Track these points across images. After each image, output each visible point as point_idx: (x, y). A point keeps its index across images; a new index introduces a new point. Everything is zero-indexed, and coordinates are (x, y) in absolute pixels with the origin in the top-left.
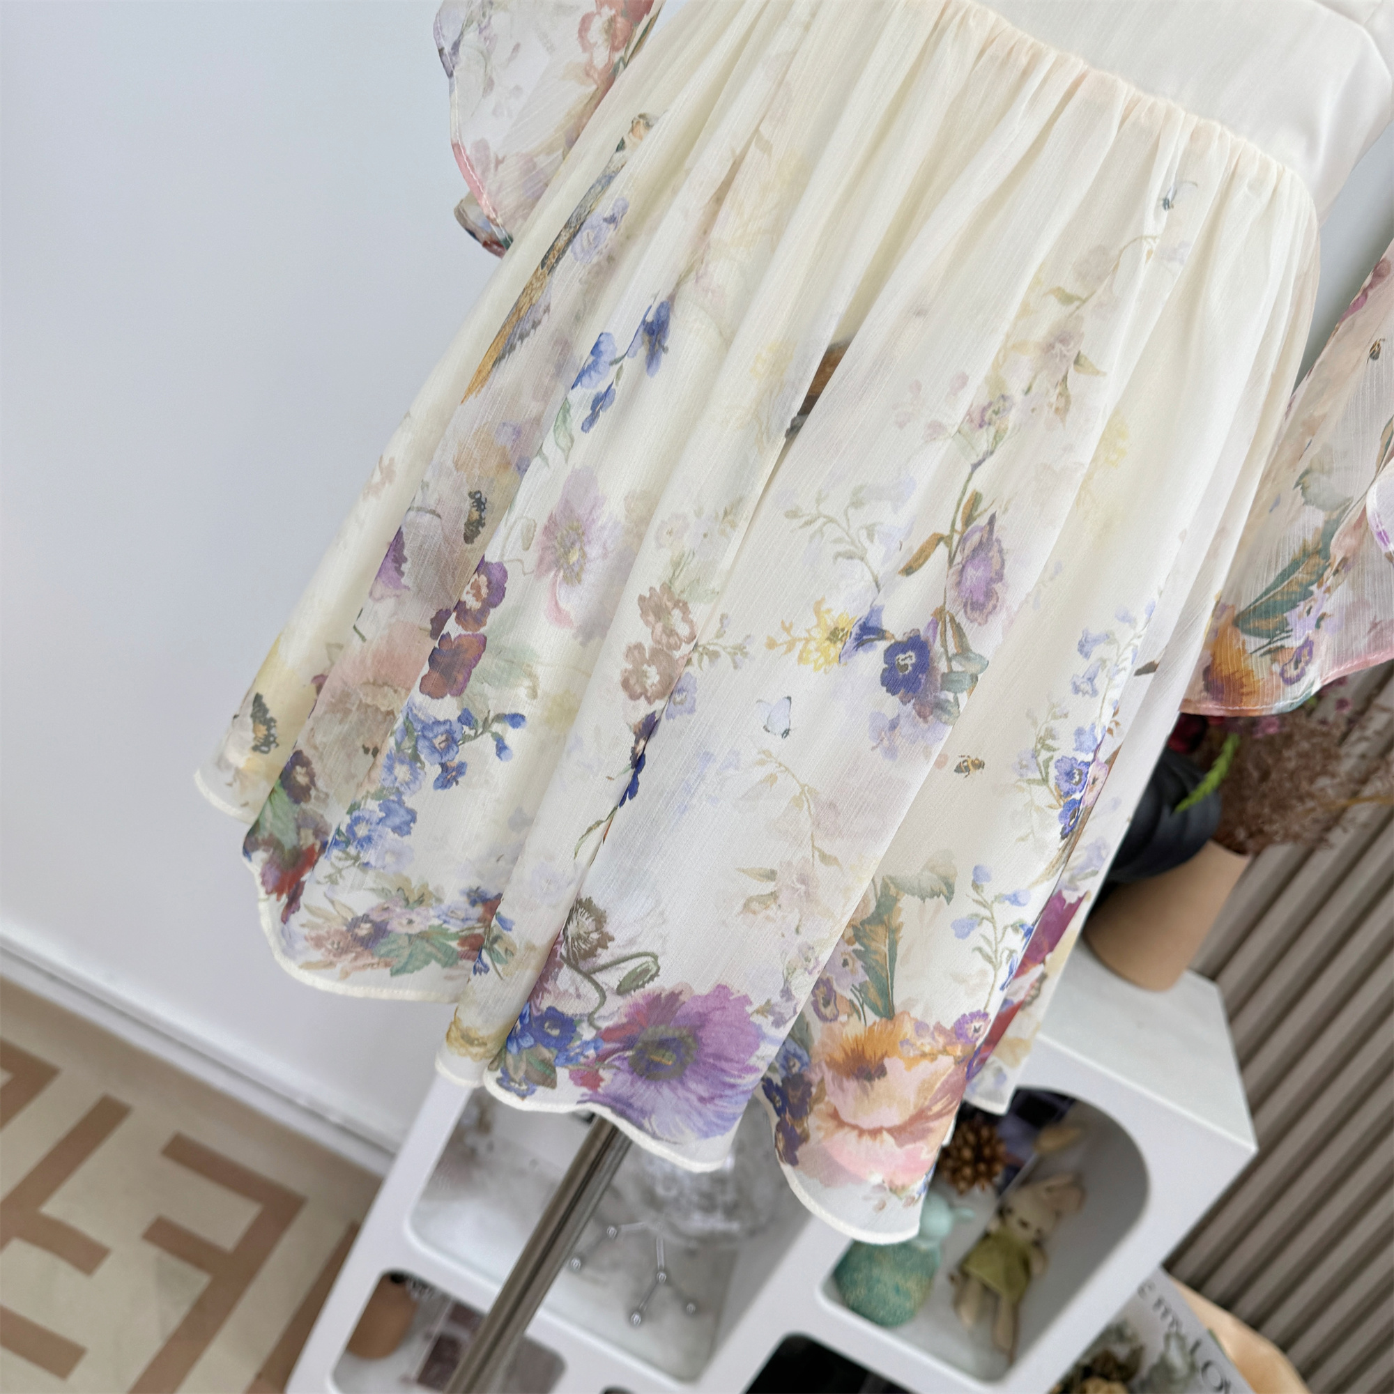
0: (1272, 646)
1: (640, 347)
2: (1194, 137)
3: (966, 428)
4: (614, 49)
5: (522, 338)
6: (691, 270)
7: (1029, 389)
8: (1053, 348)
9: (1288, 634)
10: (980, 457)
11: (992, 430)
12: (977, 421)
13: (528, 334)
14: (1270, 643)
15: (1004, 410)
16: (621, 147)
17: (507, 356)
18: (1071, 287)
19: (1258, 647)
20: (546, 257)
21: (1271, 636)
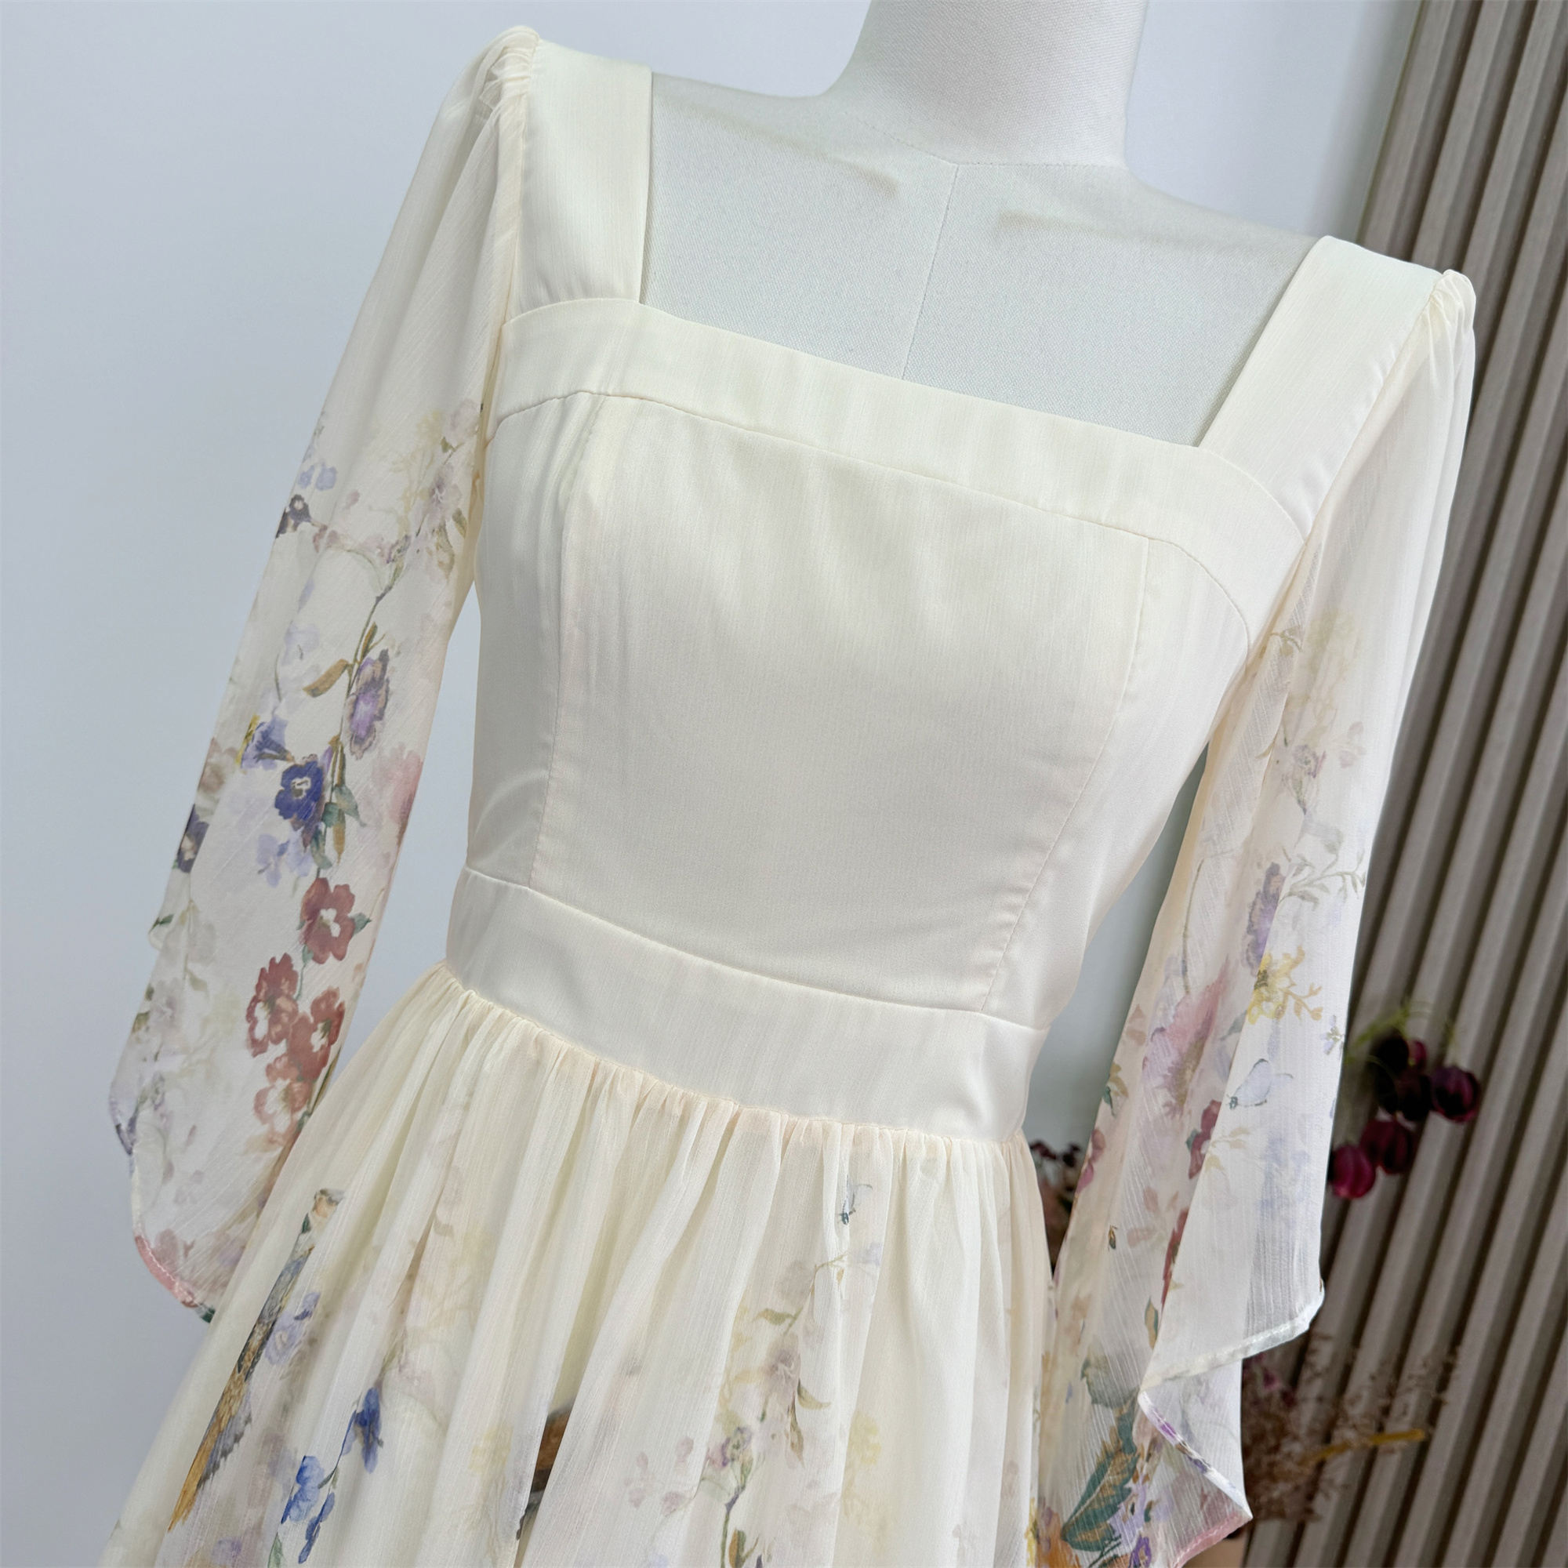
0: (1105, 1558)
1: (354, 1440)
2: (856, 1141)
3: (709, 1471)
4: (294, 1110)
5: (225, 1454)
6: (392, 1357)
7: (764, 1415)
8: (777, 1369)
9: (1118, 1541)
10: (732, 1495)
11: (737, 1465)
12: (719, 1461)
13: (231, 1450)
14: (1102, 1556)
15: (744, 1442)
16: (306, 1227)
17: (211, 1475)
18: (780, 1306)
19: (1092, 1561)
20: (241, 1358)
21: (1100, 1548)
